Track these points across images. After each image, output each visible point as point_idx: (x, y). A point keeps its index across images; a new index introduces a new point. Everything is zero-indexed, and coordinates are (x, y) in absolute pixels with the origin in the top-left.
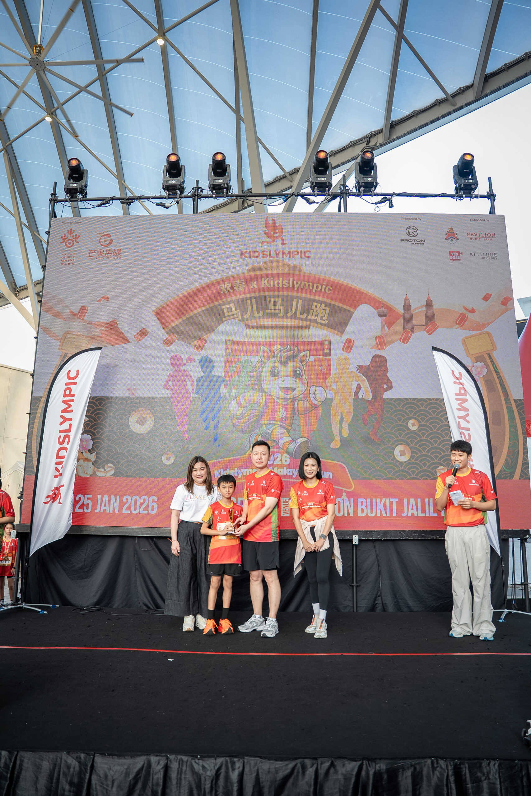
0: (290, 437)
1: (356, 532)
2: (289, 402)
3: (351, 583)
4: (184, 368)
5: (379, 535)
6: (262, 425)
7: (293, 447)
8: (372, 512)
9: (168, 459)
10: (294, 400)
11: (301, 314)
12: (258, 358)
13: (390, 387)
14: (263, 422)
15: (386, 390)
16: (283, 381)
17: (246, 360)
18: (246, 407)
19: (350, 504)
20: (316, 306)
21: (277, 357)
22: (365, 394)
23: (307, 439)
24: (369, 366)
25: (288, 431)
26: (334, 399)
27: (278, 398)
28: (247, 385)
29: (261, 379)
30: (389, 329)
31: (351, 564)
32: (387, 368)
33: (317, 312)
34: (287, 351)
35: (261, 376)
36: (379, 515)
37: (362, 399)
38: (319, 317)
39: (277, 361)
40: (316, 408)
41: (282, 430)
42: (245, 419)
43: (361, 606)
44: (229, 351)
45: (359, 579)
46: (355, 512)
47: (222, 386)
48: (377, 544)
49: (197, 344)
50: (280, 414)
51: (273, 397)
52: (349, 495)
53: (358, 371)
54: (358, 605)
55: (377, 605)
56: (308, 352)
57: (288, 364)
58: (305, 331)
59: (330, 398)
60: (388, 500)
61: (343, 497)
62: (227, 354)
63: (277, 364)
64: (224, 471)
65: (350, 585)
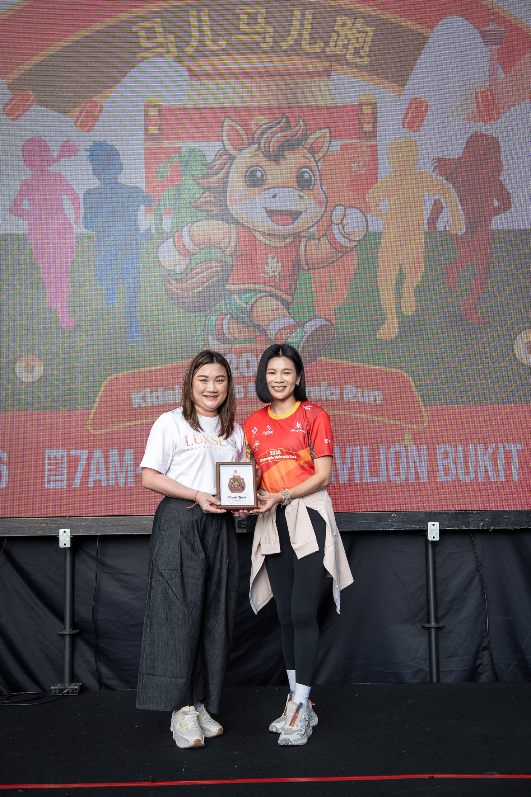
0: (291, 317)
1: (434, 516)
2: (288, 241)
3: (425, 623)
4: (53, 168)
5: (483, 520)
6: (231, 292)
7: (298, 338)
8: (466, 473)
9: (29, 369)
10: (297, 236)
11: (312, 42)
12: (217, 145)
13: (506, 205)
14: (234, 287)
15: (497, 211)
16: (274, 196)
17: (191, 151)
18: (194, 254)
19: (420, 456)
20: (344, 24)
21: (259, 142)
22: (450, 221)
23: (328, 320)
24: (460, 159)
25: (287, 305)
26: (383, 234)
27: (262, 233)
28: (197, 208)
29: (225, 192)
30: (506, 70)
31: (425, 583)
32: (500, 163)
33: (346, 37)
34: (281, 130)
35: (225, 185)
36: (481, 478)
37: (445, 232)
38: (351, 49)
39: (259, 152)
40: (346, 253)
41: (273, 303)
42: (194, 280)
43: (447, 669)
44: (153, 130)
45: (440, 613)
46: (432, 472)
47: (142, 208)
48: (478, 540)
49: (81, 113)
50: (267, 268)
51: (254, 232)
52: (417, 440)
53: (437, 171)
54: (442, 669)
55: (481, 667)
56: (326, 131)
57: (285, 158)
58: (321, 83)
59: (376, 233)
60: (501, 447)
61: (405, 443)
62: (149, 137)
63: (261, 160)
64: (152, 392)
65: (423, 627)
